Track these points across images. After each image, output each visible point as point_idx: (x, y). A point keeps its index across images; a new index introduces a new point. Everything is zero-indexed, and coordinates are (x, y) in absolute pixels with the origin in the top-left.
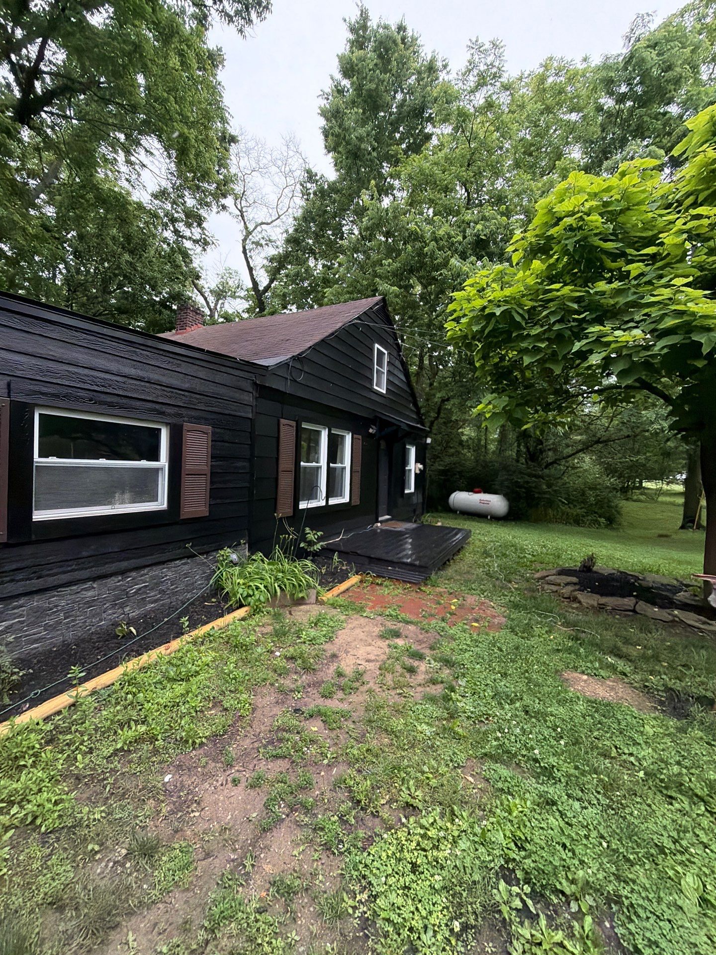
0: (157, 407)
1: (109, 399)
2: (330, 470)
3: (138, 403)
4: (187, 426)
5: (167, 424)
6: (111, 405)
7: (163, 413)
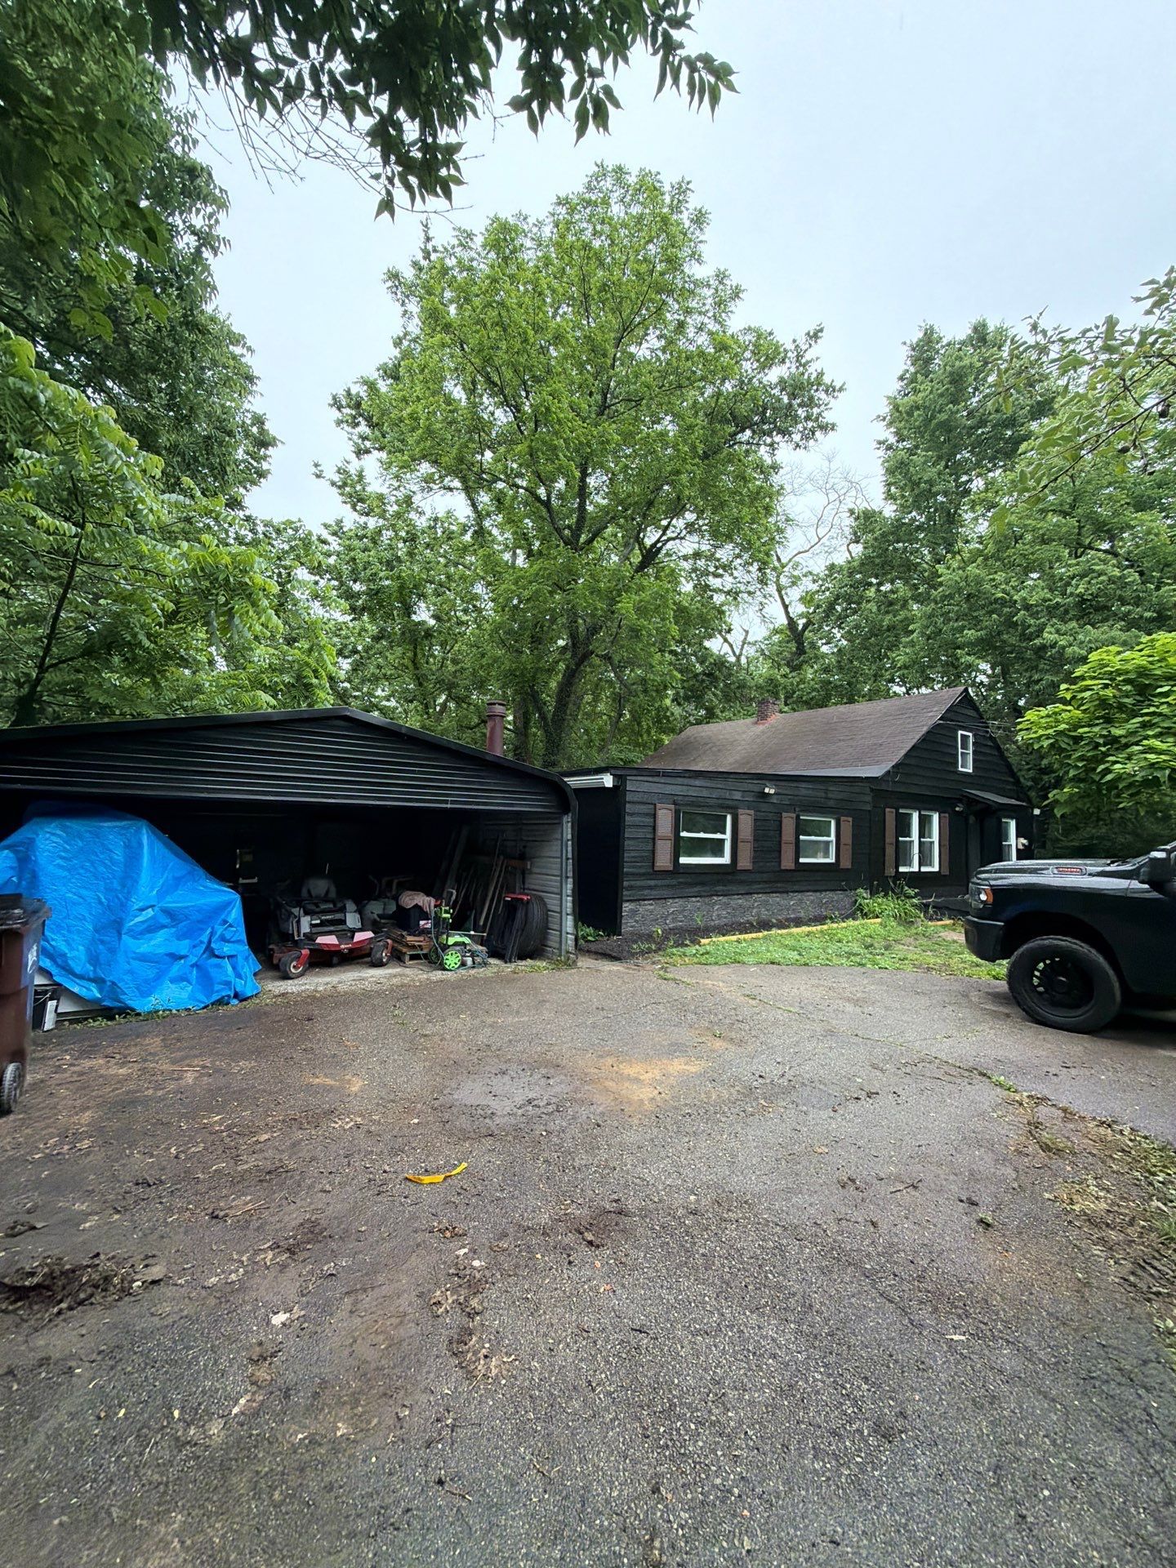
2: (921, 844)
4: (842, 818)
5: (834, 818)
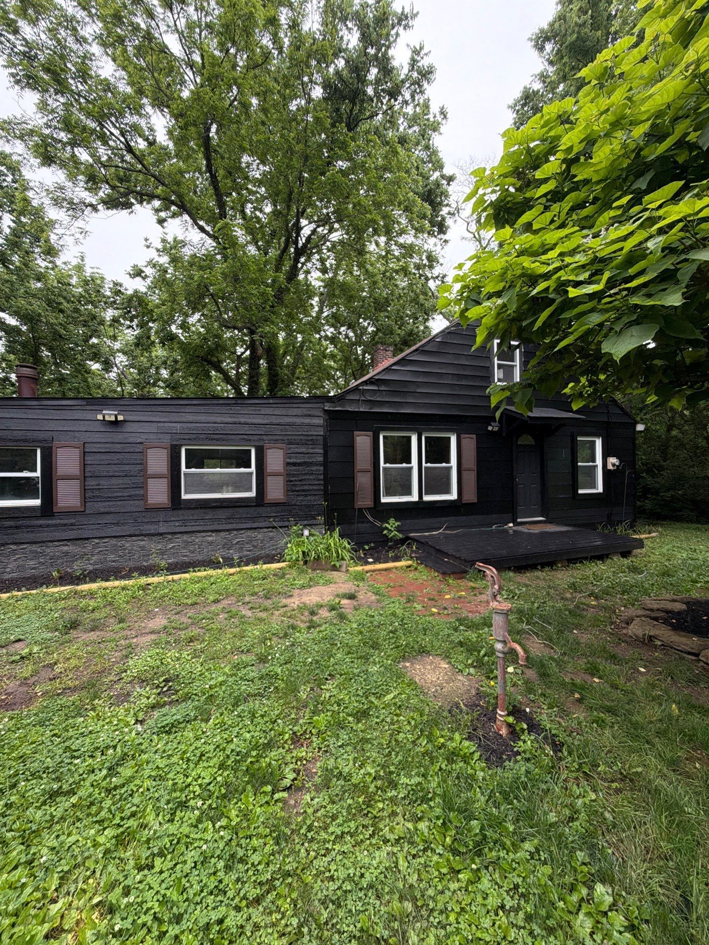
0: (246, 437)
1: (216, 437)
2: (423, 470)
3: (233, 437)
4: (267, 445)
5: (254, 446)
6: (217, 440)
7: (250, 440)
